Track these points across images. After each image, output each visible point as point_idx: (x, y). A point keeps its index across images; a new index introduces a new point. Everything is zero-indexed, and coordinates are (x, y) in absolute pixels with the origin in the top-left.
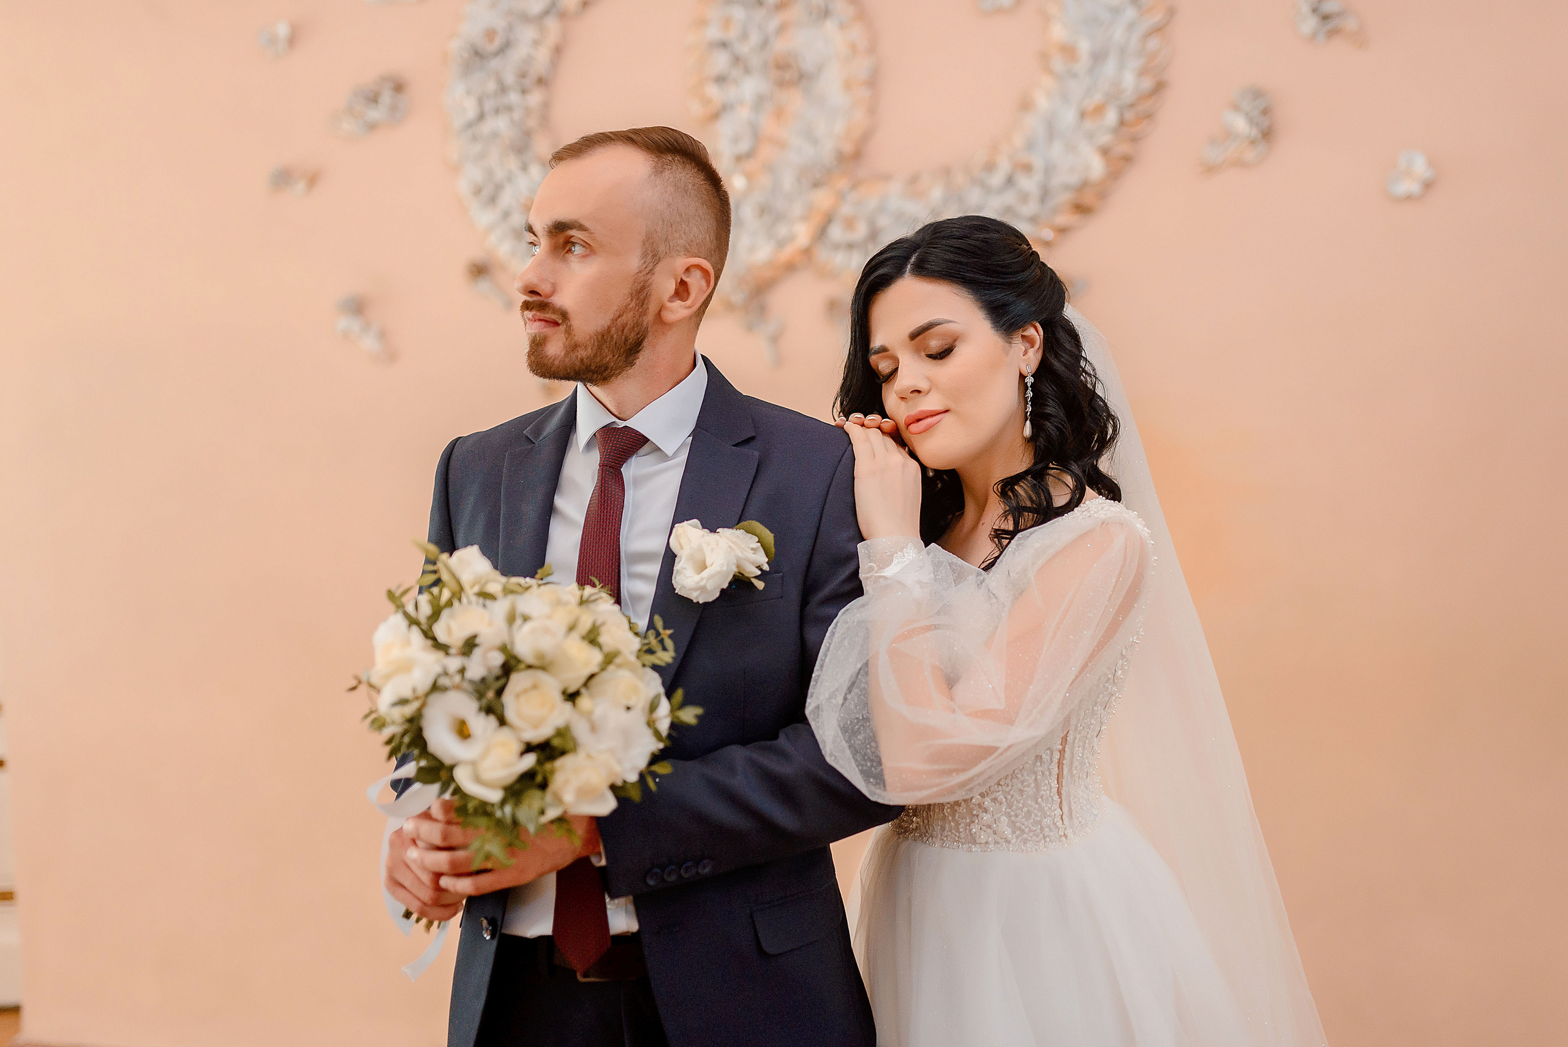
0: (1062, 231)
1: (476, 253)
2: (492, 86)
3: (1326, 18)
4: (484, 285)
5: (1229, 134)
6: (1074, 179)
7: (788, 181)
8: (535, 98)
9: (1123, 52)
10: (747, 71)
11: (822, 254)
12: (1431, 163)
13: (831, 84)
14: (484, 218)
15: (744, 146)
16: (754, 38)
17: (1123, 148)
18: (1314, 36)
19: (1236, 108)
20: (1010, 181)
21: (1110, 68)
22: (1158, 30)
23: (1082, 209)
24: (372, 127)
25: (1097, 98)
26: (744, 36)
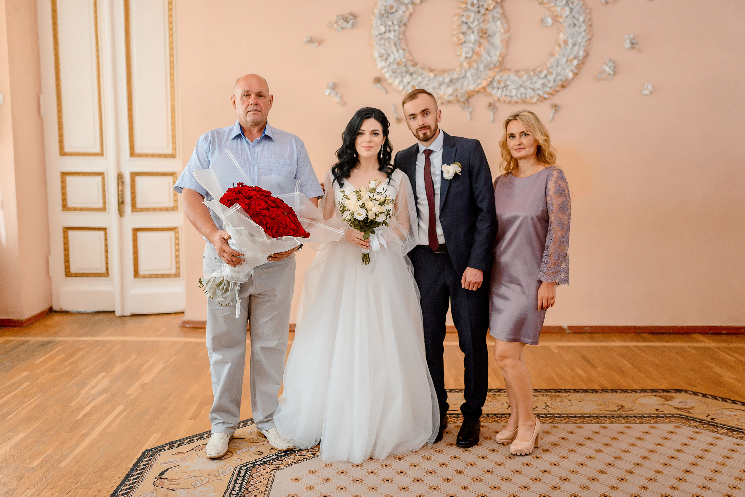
0: (557, 91)
1: (378, 75)
2: (390, 23)
3: (632, 44)
4: (379, 85)
5: (604, 71)
6: (564, 79)
7: (481, 67)
8: (403, 29)
9: (580, 44)
10: (473, 32)
11: (489, 90)
12: (653, 87)
13: (497, 40)
14: (381, 64)
15: (469, 55)
16: (476, 23)
17: (576, 71)
18: (628, 48)
19: (607, 65)
20: (546, 76)
21: (576, 48)
22: (590, 39)
23: (563, 86)
24: (343, 28)
25: (572, 56)
26: (473, 22)
